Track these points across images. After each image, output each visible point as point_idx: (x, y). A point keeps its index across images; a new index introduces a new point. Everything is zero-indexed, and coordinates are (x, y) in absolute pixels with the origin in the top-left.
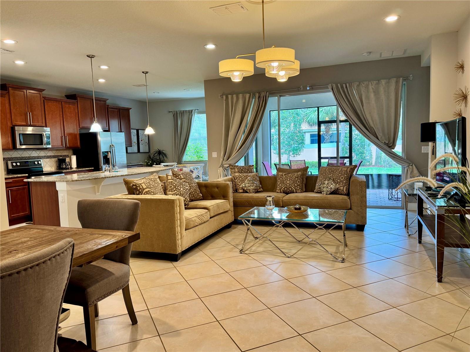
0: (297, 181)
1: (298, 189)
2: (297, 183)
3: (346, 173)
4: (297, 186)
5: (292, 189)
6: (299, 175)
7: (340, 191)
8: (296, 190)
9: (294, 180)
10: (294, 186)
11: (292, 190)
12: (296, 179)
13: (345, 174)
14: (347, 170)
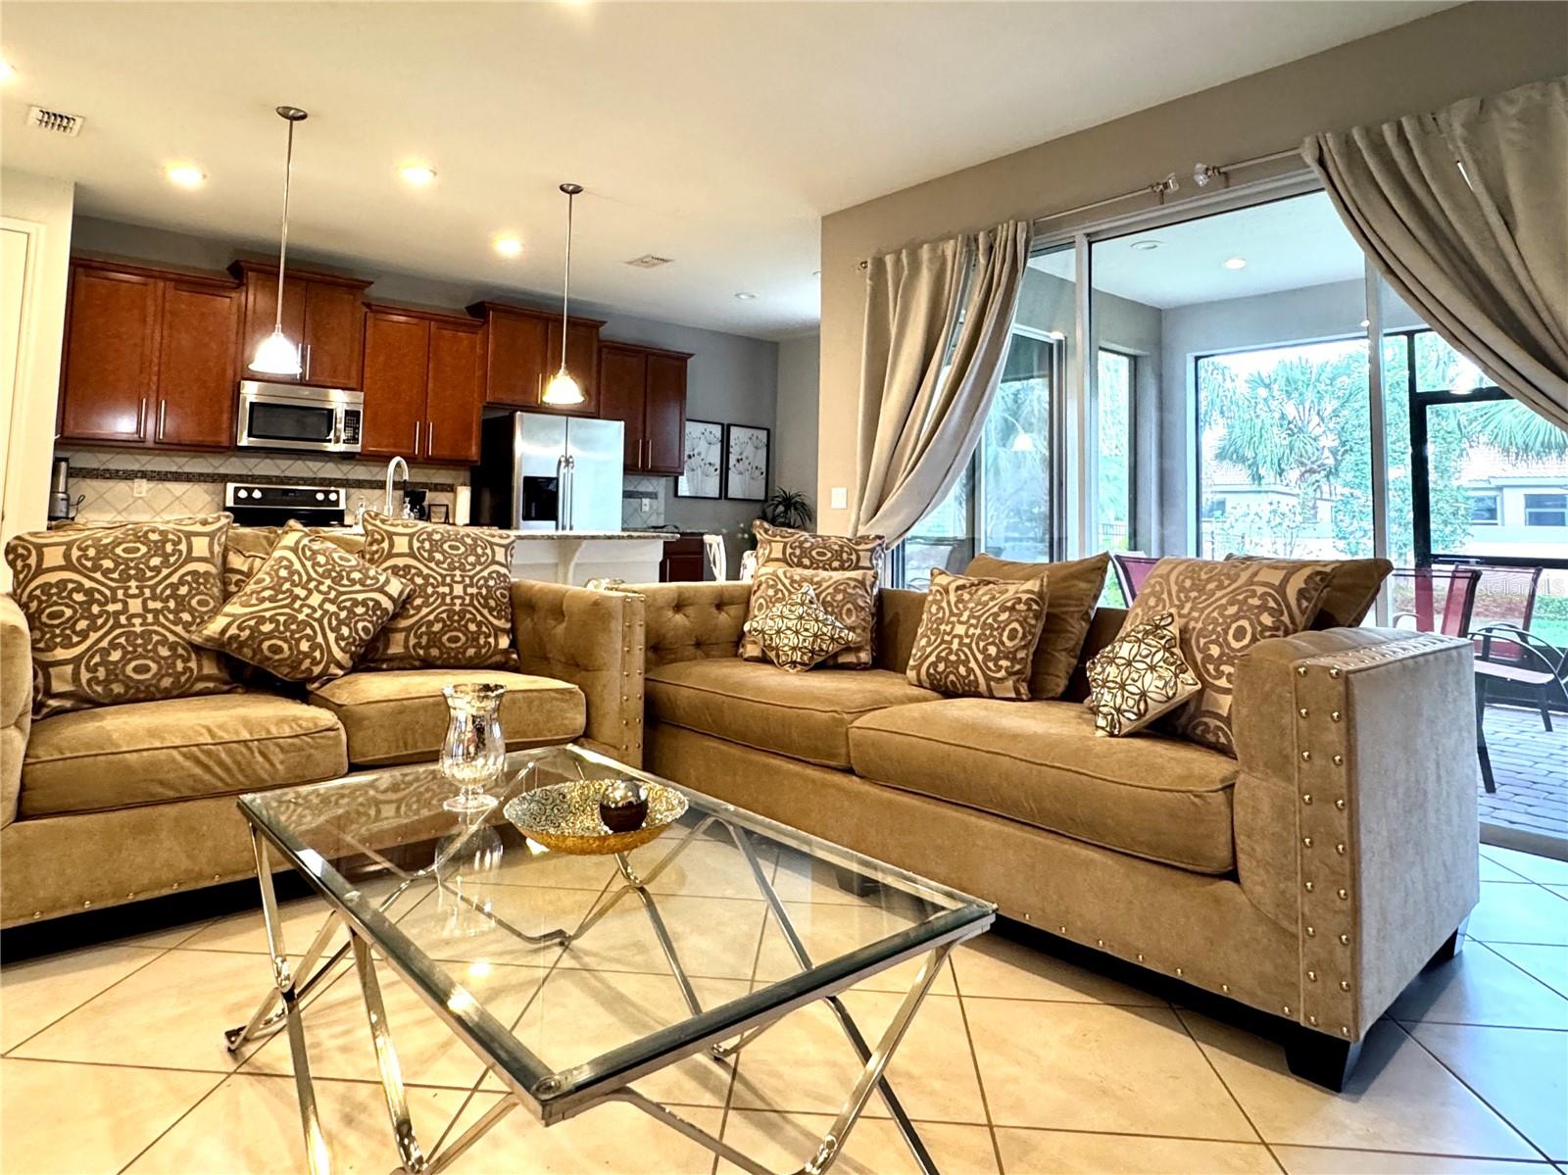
0: (1004, 630)
1: (1002, 674)
2: (1003, 644)
3: (1272, 604)
4: (996, 660)
5: (970, 671)
6: (1025, 597)
7: (1213, 722)
8: (988, 679)
9: (990, 620)
10: (980, 657)
11: (972, 677)
12: (1004, 616)
13: (1263, 608)
14: (1286, 580)
